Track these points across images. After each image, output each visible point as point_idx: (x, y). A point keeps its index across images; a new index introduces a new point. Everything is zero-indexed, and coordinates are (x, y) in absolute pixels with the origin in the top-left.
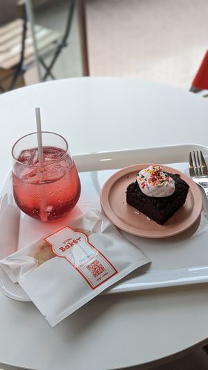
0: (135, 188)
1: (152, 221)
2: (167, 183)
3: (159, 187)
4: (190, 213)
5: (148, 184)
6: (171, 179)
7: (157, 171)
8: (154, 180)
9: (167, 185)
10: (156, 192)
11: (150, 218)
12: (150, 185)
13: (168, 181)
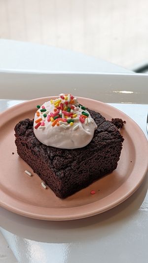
0: (27, 128)
1: (50, 190)
2: (79, 124)
3: (62, 129)
4: (121, 182)
5: (46, 122)
6: (90, 119)
7: (67, 103)
8: (57, 117)
9: (78, 128)
10: (55, 138)
11: (46, 184)
12: (48, 125)
13: (82, 122)
